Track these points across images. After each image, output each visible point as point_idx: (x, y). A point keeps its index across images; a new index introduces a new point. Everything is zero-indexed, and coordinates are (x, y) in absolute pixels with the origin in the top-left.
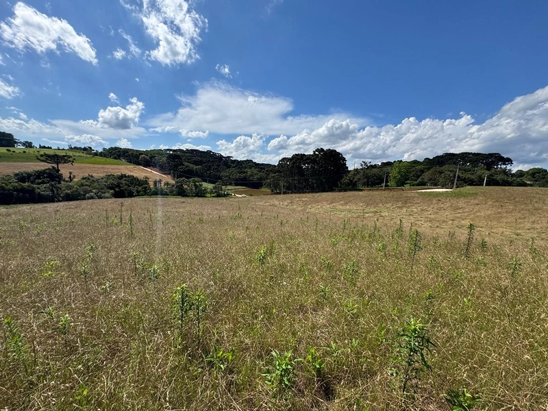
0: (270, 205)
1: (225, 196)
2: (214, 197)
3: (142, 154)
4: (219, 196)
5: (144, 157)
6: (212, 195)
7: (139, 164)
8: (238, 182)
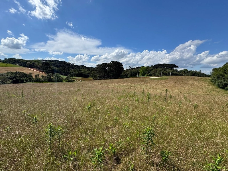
0: (93, 85)
1: (72, 81)
2: (66, 82)
4: (69, 81)
5: (29, 63)
6: (66, 81)
7: (26, 67)
8: (78, 75)
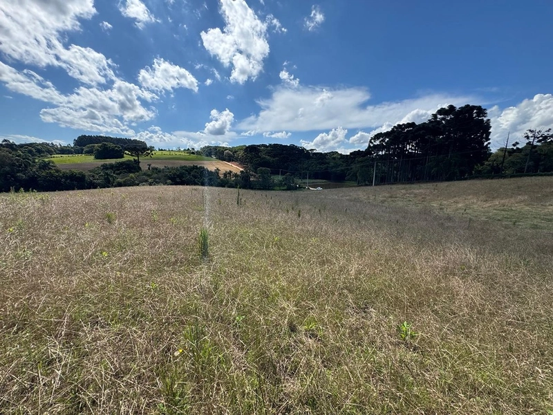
3: (226, 150)
4: (290, 189)
5: (228, 153)
6: (282, 188)
7: (223, 159)
